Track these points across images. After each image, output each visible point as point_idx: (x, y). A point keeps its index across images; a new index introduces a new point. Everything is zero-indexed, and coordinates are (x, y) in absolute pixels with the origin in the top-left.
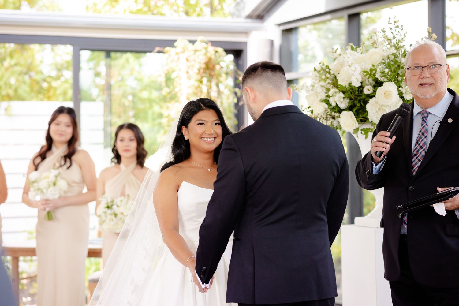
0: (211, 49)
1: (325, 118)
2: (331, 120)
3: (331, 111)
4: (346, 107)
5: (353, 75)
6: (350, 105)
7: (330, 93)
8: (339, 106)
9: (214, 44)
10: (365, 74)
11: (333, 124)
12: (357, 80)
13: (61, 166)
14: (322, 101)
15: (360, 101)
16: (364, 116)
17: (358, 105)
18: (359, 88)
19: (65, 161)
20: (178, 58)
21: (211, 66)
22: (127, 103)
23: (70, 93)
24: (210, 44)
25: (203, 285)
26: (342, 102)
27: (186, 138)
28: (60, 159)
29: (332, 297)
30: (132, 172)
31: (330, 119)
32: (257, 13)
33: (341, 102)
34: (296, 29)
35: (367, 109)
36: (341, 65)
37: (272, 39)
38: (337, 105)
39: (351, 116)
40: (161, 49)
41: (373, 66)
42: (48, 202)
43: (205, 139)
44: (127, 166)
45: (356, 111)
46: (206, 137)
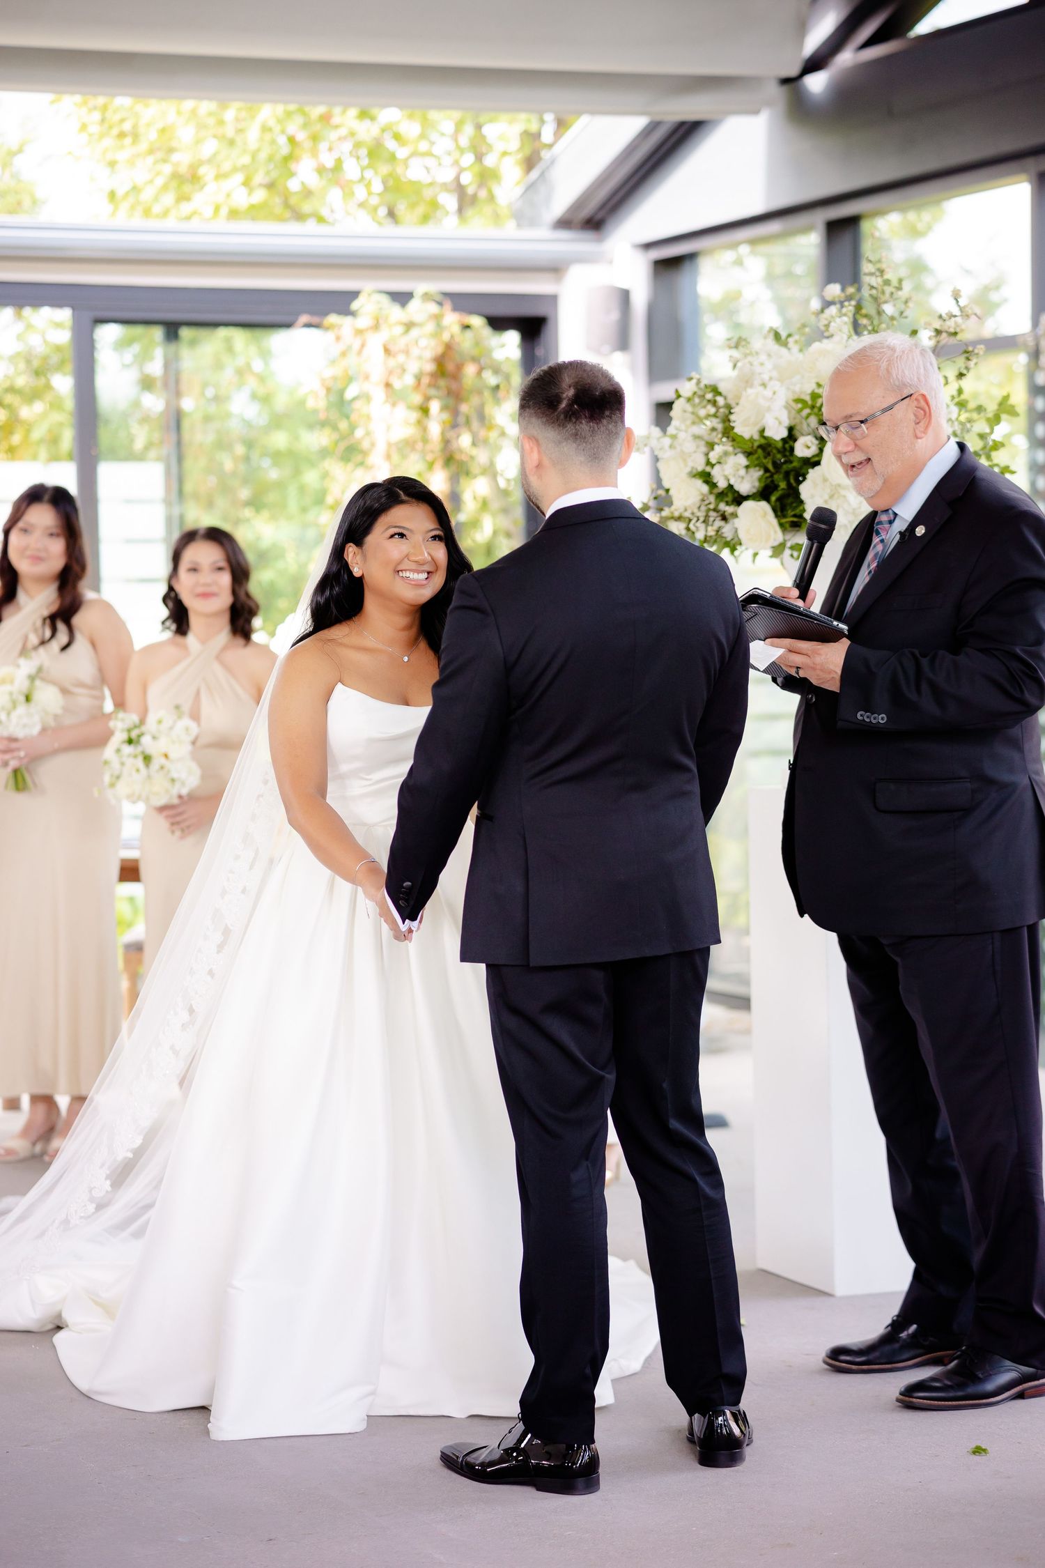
0: (452, 319)
1: (702, 519)
2: (719, 523)
3: (718, 501)
4: (754, 490)
5: (769, 409)
6: (763, 485)
7: (713, 457)
8: (737, 487)
9: (461, 302)
10: (800, 406)
11: (722, 533)
12: (777, 422)
13: (43, 643)
14: (694, 476)
15: (787, 474)
16: (797, 512)
17: (783, 485)
18: (784, 440)
19: (54, 631)
20: (363, 346)
21: (450, 367)
22: (228, 465)
23: (68, 438)
24: (448, 306)
25: (404, 923)
26: (743, 478)
27: (357, 572)
28: (39, 623)
29: (706, 946)
30: (218, 657)
31: (714, 520)
32: (586, 212)
33: (739, 477)
34: (691, 257)
35: (803, 496)
36: (747, 382)
37: (625, 287)
38: (731, 487)
39: (765, 514)
40: (315, 320)
41: (819, 385)
42: (14, 745)
43: (408, 574)
44: (203, 642)
45: (779, 499)
46: (410, 570)
